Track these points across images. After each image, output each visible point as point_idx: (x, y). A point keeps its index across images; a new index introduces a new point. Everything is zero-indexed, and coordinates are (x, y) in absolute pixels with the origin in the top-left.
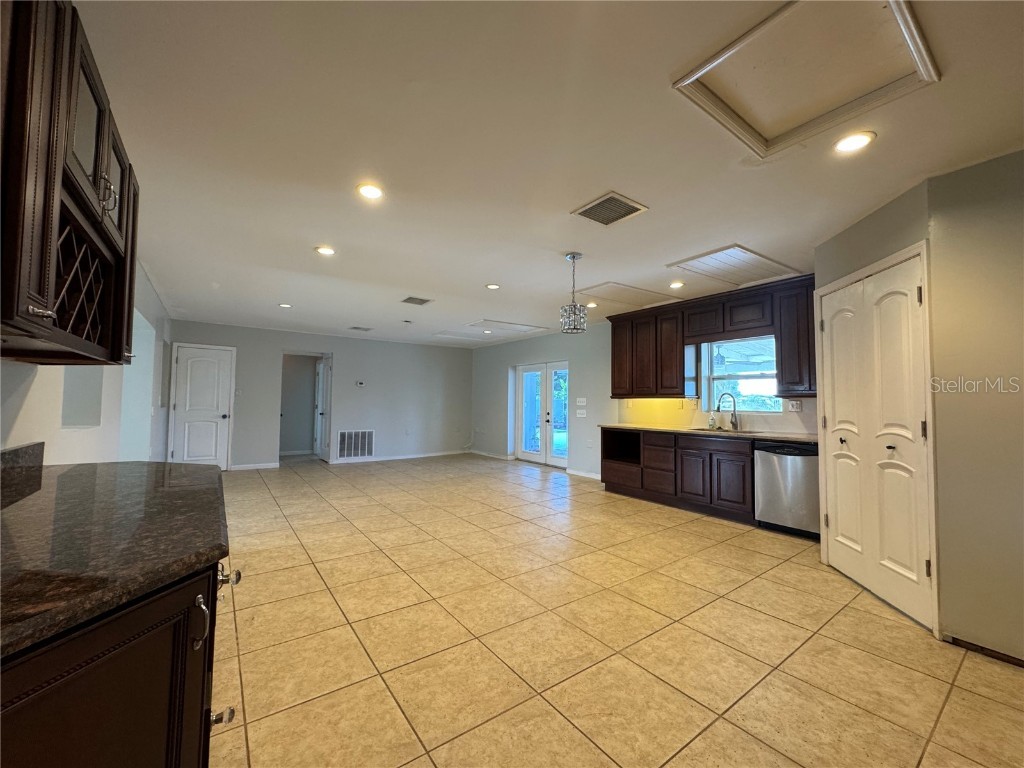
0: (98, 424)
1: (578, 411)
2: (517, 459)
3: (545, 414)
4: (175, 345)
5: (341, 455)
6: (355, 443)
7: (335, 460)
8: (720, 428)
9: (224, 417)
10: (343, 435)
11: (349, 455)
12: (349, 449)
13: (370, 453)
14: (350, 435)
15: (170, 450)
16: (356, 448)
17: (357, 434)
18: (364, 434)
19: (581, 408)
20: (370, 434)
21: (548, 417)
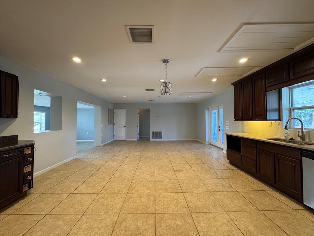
0: (61, 130)
1: (227, 126)
2: (210, 144)
3: (218, 127)
4: (114, 109)
5: (153, 138)
6: (157, 135)
7: (151, 139)
8: (292, 139)
9: (125, 127)
10: (153, 132)
11: (155, 138)
12: (155, 136)
13: (161, 138)
14: (155, 132)
15: (114, 135)
16: (157, 136)
17: (157, 132)
18: (159, 132)
19: (228, 125)
20: (161, 132)
21: (220, 128)
